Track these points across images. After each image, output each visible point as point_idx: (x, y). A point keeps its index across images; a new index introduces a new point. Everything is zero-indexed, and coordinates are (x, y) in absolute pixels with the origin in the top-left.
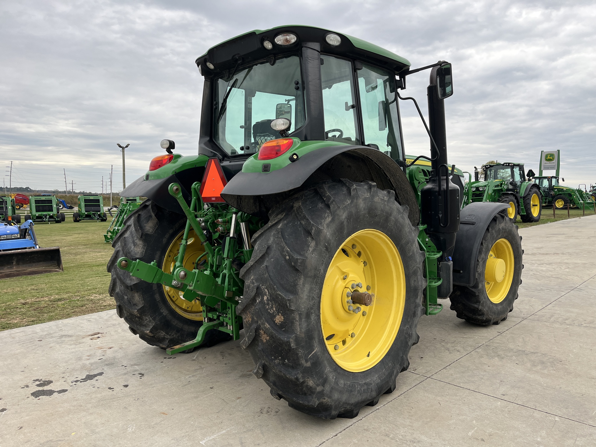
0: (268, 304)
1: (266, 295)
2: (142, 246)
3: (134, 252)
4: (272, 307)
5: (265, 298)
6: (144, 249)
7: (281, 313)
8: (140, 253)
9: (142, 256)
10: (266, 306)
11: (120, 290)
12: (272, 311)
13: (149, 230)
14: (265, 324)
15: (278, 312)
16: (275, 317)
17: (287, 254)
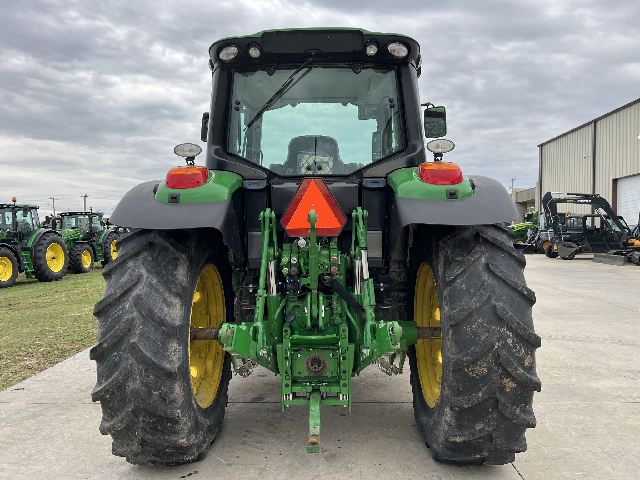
0: (515, 347)
1: (510, 337)
2: (180, 306)
3: (171, 317)
4: (520, 350)
5: (510, 341)
6: (182, 310)
7: (529, 354)
8: (179, 317)
9: (182, 321)
10: (513, 350)
11: (143, 383)
12: (520, 354)
13: (182, 280)
14: (518, 370)
15: (527, 354)
16: (524, 360)
17: (524, 289)
